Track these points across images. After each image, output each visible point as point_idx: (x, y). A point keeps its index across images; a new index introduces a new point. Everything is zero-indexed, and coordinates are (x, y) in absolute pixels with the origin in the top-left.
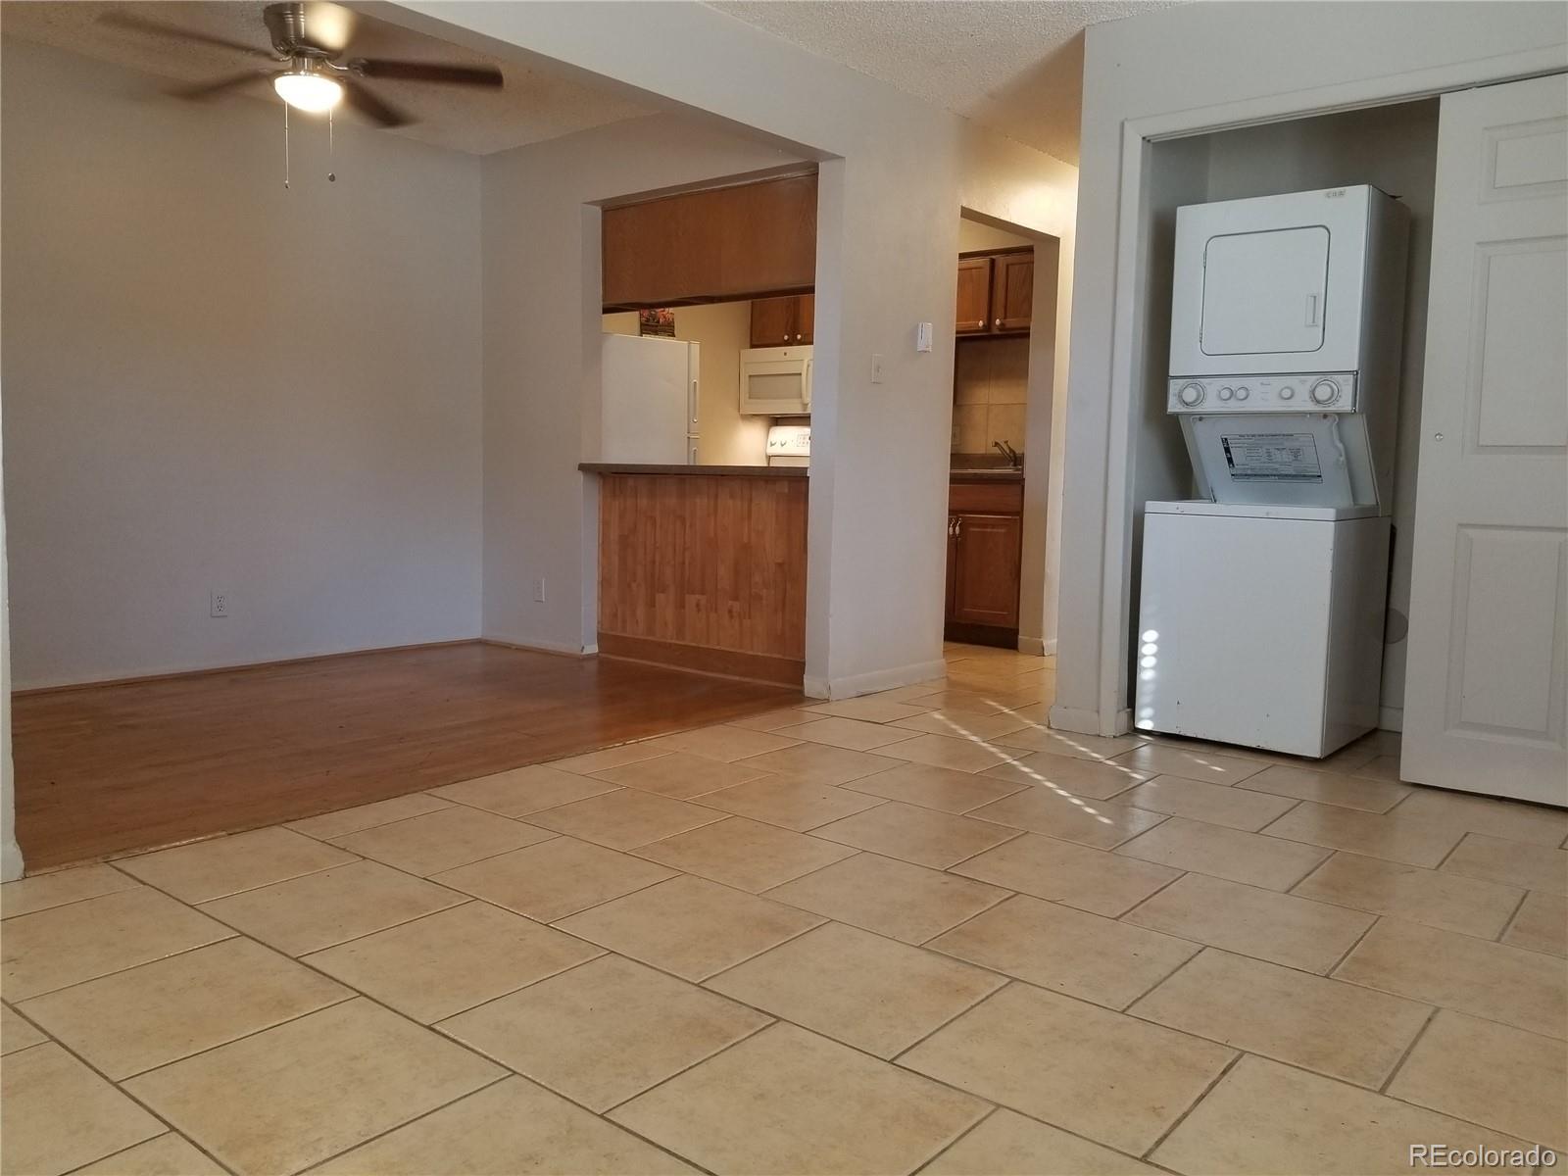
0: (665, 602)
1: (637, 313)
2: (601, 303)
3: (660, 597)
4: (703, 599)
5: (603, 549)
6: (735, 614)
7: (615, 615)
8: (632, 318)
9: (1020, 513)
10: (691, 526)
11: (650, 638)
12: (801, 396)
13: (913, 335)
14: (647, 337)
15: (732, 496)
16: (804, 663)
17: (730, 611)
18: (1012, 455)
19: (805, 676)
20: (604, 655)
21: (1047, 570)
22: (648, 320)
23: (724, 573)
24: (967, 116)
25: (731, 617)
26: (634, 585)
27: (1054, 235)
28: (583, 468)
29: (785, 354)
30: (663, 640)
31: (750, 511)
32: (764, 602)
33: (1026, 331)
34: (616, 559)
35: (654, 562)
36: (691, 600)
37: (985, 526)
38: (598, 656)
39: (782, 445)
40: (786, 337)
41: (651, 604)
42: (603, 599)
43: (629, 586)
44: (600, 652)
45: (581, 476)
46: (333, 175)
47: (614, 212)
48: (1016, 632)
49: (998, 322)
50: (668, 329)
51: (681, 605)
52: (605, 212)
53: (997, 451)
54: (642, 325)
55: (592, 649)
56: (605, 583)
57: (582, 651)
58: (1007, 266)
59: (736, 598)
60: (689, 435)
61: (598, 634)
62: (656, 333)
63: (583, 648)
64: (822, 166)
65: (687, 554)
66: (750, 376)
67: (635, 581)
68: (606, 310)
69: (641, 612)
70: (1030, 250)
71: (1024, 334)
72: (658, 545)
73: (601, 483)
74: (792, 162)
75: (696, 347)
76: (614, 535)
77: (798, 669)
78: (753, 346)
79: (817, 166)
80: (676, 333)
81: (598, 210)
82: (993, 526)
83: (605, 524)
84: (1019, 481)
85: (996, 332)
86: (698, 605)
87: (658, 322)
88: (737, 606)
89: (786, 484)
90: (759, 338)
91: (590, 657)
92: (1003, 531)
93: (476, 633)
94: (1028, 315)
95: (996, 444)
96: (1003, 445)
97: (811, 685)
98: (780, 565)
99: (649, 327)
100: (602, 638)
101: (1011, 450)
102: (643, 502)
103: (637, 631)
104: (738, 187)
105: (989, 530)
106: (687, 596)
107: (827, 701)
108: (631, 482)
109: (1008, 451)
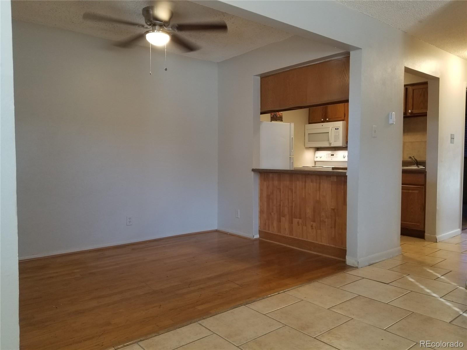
0: (285, 222)
1: (270, 114)
2: (260, 111)
3: (283, 219)
4: (300, 221)
5: (260, 200)
6: (314, 228)
7: (265, 224)
8: (268, 116)
9: (424, 185)
10: (295, 192)
11: (279, 234)
12: (328, 140)
13: (388, 117)
14: (273, 122)
15: (312, 182)
16: (346, 251)
17: (312, 226)
18: (415, 161)
19: (347, 257)
20: (261, 239)
21: (437, 208)
22: (273, 116)
23: (309, 211)
24: (406, 32)
25: (312, 229)
26: (272, 214)
27: (437, 77)
28: (254, 170)
29: (322, 126)
30: (284, 235)
31: (320, 187)
32: (326, 224)
33: (426, 114)
34: (265, 204)
35: (280, 205)
36: (295, 221)
37: (409, 190)
38: (259, 239)
39: (320, 158)
40: (322, 120)
41: (279, 221)
42: (260, 218)
43: (270, 214)
44: (260, 237)
45: (253, 173)
46: (166, 68)
47: (265, 78)
48: (424, 232)
49: (410, 111)
50: (280, 119)
51: (291, 222)
52: (261, 78)
53: (410, 160)
54: (271, 118)
55: (257, 236)
56: (261, 212)
57: (253, 237)
58: (413, 90)
59: (314, 221)
60: (290, 156)
61: (259, 230)
62: (276, 120)
63: (254, 236)
64: (352, 53)
65: (294, 203)
66: (309, 134)
67: (273, 212)
68: (262, 113)
69: (275, 224)
70: (426, 83)
71: (425, 115)
72: (282, 199)
73: (260, 175)
74: (341, 52)
75: (293, 125)
76: (265, 195)
77: (343, 253)
78: (310, 123)
79: (349, 53)
80: (283, 120)
81: (259, 78)
82: (413, 190)
83: (261, 190)
84: (423, 173)
85: (408, 115)
86: (298, 223)
87: (277, 116)
88: (314, 224)
89: (335, 178)
90: (311, 121)
91: (256, 240)
92: (417, 192)
93: (215, 228)
94: (426, 108)
95: (410, 157)
96: (413, 158)
97: (349, 260)
98: (333, 210)
99: (274, 119)
100: (260, 232)
101: (416, 160)
102: (276, 183)
103: (273, 230)
104: (314, 64)
105: (410, 191)
106: (294, 219)
107: (357, 268)
108: (271, 175)
109: (414, 160)
